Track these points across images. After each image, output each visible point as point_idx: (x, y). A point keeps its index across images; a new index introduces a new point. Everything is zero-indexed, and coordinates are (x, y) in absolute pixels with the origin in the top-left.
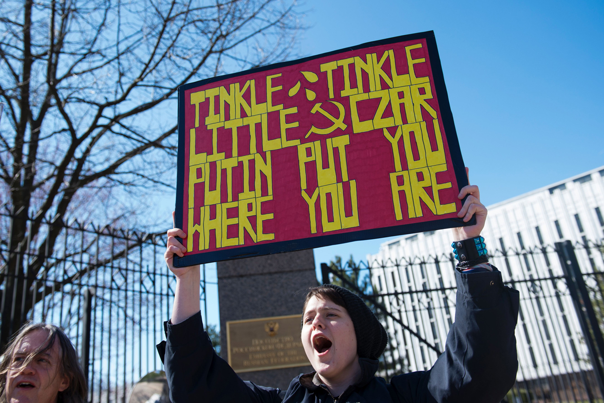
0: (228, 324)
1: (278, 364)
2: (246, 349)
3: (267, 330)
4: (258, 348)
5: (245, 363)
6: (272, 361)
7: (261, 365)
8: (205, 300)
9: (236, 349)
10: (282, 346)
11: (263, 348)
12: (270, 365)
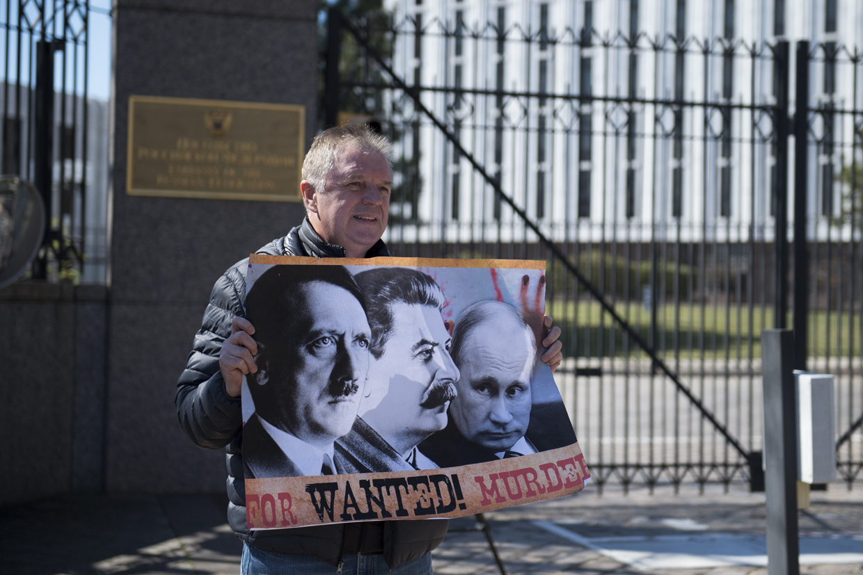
0: (132, 100)
1: (222, 189)
2: (164, 154)
3: (209, 123)
4: (188, 156)
5: (160, 179)
6: (211, 182)
7: (190, 188)
8: (86, 43)
9: (143, 152)
10: (234, 158)
11: (198, 157)
12: (207, 189)
